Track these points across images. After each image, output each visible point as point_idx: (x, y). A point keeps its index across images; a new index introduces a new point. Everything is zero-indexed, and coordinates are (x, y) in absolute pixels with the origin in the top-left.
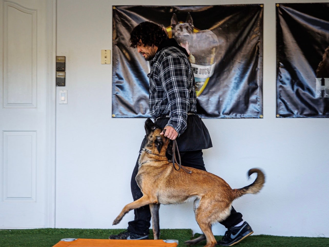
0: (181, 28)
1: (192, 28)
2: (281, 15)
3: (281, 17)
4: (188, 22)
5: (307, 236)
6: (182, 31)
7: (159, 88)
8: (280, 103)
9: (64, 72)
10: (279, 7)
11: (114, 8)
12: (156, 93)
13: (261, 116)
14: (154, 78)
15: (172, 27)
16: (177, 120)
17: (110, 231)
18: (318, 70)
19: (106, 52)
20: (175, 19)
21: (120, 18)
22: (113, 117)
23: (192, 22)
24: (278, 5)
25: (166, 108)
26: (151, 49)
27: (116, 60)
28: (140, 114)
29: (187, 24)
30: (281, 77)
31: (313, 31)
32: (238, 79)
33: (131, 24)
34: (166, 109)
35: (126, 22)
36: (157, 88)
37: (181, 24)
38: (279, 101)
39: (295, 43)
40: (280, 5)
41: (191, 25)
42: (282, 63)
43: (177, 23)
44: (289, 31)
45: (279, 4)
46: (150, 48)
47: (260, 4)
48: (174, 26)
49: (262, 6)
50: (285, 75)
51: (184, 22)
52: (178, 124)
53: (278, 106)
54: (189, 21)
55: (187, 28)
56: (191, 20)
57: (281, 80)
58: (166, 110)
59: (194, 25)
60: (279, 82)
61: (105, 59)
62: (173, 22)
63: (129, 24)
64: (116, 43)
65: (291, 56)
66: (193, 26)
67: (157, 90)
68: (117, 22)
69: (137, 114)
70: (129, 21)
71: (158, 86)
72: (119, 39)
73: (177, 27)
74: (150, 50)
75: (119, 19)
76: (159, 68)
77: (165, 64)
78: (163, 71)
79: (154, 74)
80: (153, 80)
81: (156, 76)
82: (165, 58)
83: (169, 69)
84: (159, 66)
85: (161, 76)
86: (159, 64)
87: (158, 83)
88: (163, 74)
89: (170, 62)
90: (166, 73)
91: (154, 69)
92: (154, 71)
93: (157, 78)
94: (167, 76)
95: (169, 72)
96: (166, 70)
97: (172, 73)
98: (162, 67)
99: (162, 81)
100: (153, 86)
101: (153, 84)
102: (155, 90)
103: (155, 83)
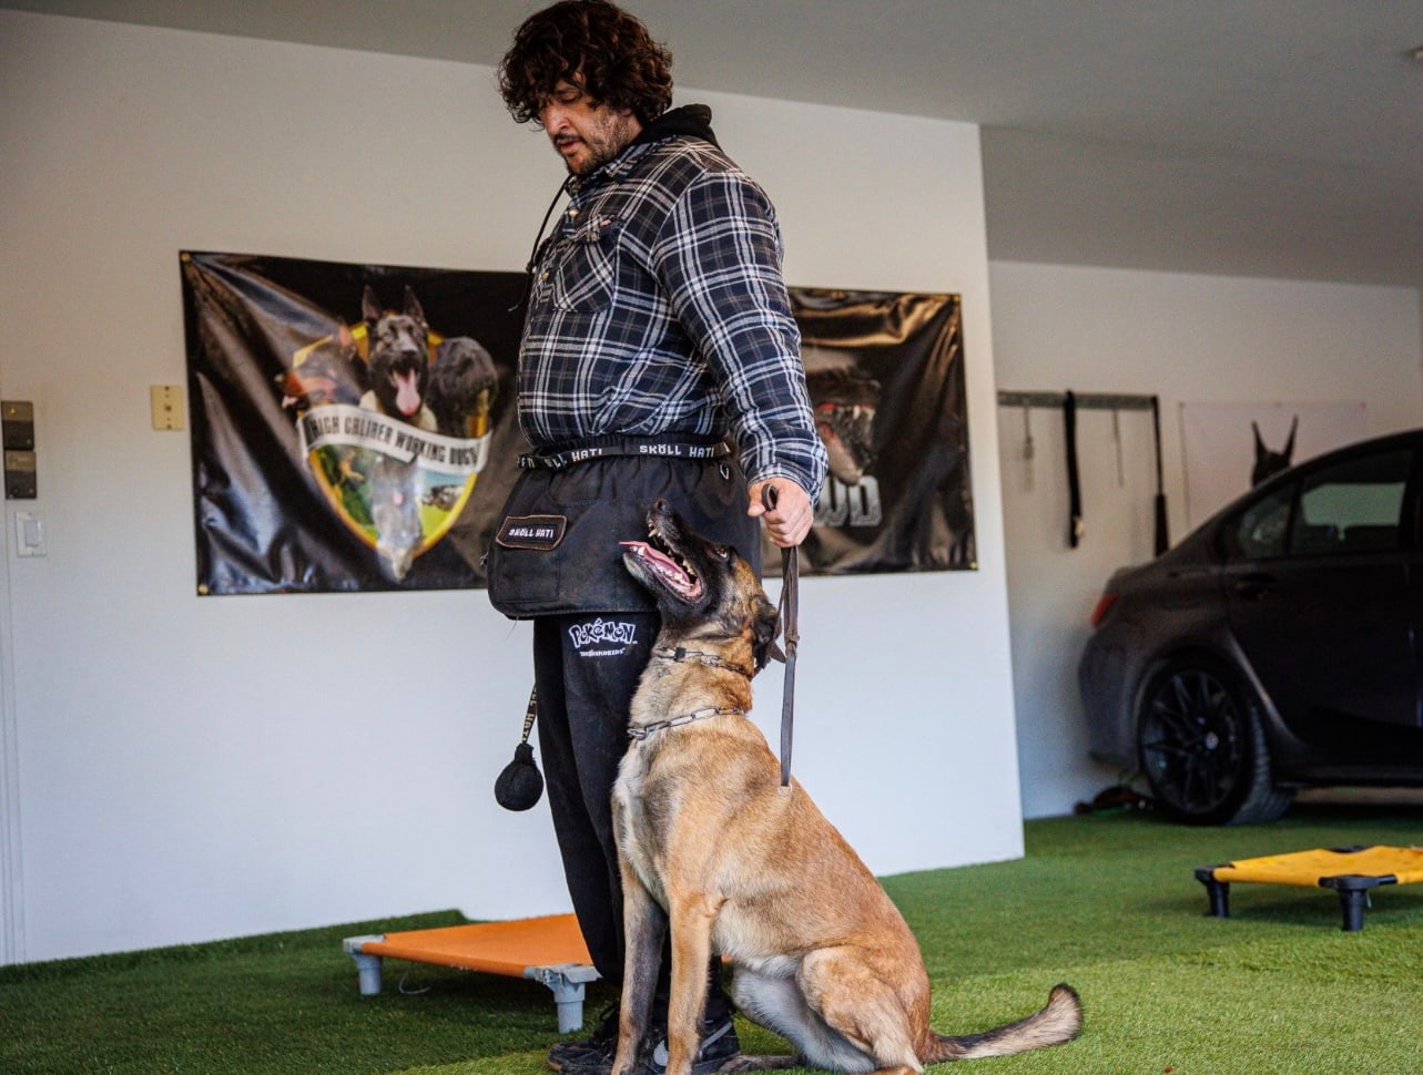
0: (393, 329)
1: (424, 330)
4: (409, 314)
6: (396, 337)
7: (625, 298)
9: (29, 453)
11: (187, 258)
12: (603, 315)
14: (622, 245)
15: (367, 324)
19: (167, 392)
20: (372, 303)
22: (200, 594)
23: (421, 313)
25: (657, 410)
26: (617, 126)
28: (285, 582)
29: (409, 320)
34: (658, 414)
36: (616, 294)
37: (392, 317)
41: (419, 324)
43: (381, 316)
46: (613, 120)
48: (373, 323)
51: (399, 311)
54: (413, 310)
55: (410, 330)
56: (417, 310)
58: (655, 420)
59: (428, 322)
61: (168, 414)
62: (368, 310)
66: (425, 325)
67: (614, 304)
69: (276, 581)
71: (623, 289)
73: (382, 327)
74: (612, 128)
76: (668, 210)
77: (709, 203)
78: (693, 229)
79: (623, 231)
80: (611, 254)
81: (636, 240)
82: (708, 175)
83: (731, 230)
84: (668, 203)
85: (680, 250)
86: (664, 193)
87: (632, 275)
88: (696, 244)
89: (731, 199)
90: (711, 242)
91: (629, 211)
92: (623, 218)
93: (636, 250)
94: (717, 254)
95: (727, 242)
96: (714, 229)
97: (746, 248)
98: (690, 212)
99: (686, 270)
100: (600, 279)
101: (604, 272)
102: (601, 298)
103: (618, 270)
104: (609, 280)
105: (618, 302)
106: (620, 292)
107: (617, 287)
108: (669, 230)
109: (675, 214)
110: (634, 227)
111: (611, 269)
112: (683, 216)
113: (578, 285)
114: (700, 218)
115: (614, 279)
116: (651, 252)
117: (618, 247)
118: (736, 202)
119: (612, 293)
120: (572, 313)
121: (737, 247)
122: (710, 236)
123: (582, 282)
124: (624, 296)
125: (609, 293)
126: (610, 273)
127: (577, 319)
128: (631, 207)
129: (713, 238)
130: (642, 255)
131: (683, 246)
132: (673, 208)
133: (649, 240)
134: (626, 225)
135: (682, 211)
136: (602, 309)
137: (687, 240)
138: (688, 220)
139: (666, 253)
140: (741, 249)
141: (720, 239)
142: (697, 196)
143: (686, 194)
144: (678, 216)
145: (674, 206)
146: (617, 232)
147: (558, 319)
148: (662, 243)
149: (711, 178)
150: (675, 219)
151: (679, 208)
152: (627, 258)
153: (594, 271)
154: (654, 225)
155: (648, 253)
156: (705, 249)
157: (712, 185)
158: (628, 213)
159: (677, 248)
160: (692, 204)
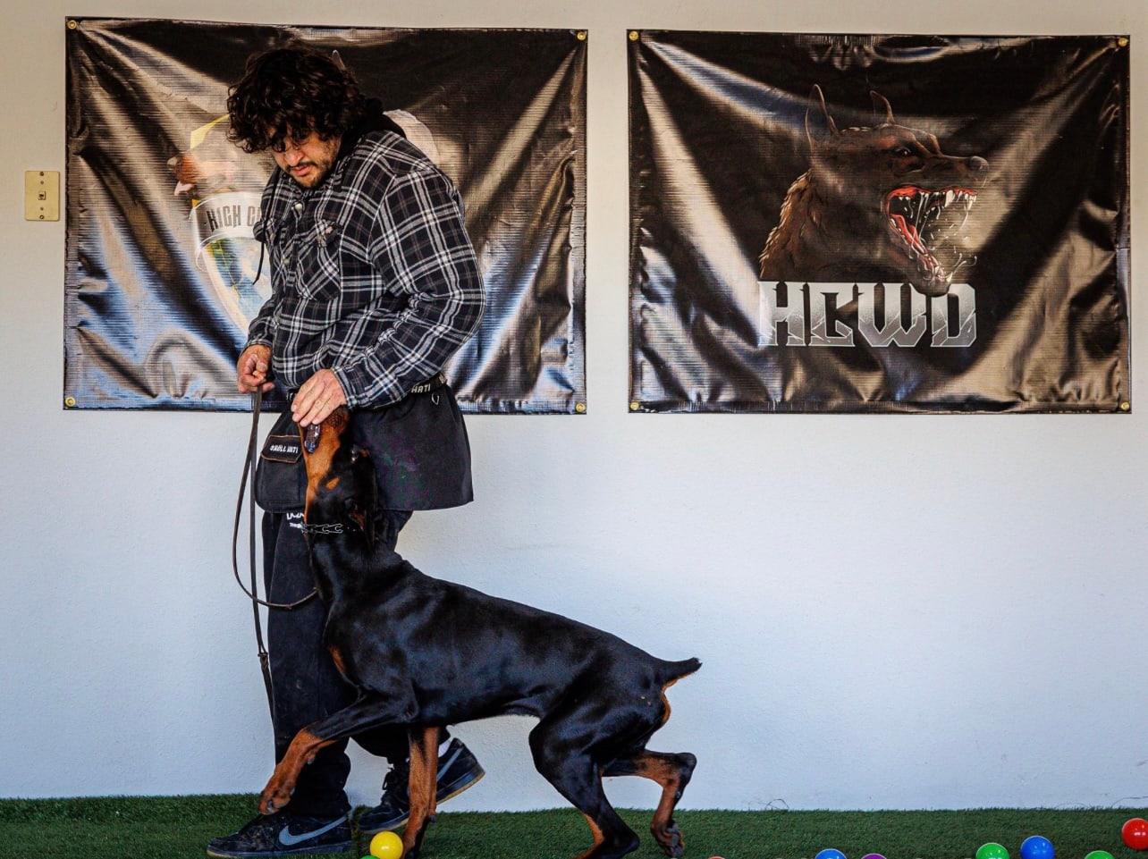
2: (643, 66)
3: (643, 75)
5: (730, 808)
7: (350, 284)
8: (643, 362)
10: (639, 41)
11: (73, 25)
12: (336, 300)
13: (580, 408)
14: (343, 247)
16: (374, 376)
17: (57, 805)
18: (764, 257)
19: (41, 178)
21: (93, 61)
22: (67, 407)
24: (634, 36)
27: (81, 209)
28: (164, 396)
30: (646, 277)
31: (749, 126)
32: (501, 280)
33: (132, 84)
35: (115, 74)
36: (342, 284)
38: (641, 357)
39: (689, 164)
40: (639, 35)
42: (647, 229)
44: (670, 123)
45: (640, 32)
47: (577, 32)
49: (581, 37)
50: (658, 272)
52: (369, 390)
53: (635, 373)
57: (645, 285)
60: (640, 292)
61: (42, 203)
63: (125, 83)
64: (81, 148)
65: (678, 208)
67: (342, 291)
68: (82, 77)
69: (154, 396)
70: (128, 73)
71: (346, 278)
72: (91, 135)
75: (88, 62)
76: (373, 215)
77: (403, 204)
78: (395, 228)
79: (343, 236)
80: (335, 255)
81: (355, 241)
82: (398, 181)
83: (423, 224)
84: (372, 210)
85: (388, 248)
86: (368, 201)
87: (352, 267)
88: (399, 241)
89: (419, 197)
90: (410, 236)
91: (344, 218)
92: (342, 224)
93: (355, 249)
94: (416, 248)
95: (422, 235)
96: (410, 226)
97: (437, 238)
98: (390, 215)
99: (395, 265)
100: (327, 274)
101: (330, 268)
102: (331, 288)
103: (341, 266)
104: (335, 274)
105: (345, 288)
106: (344, 280)
107: (342, 278)
108: (377, 232)
109: (379, 219)
110: (351, 231)
111: (335, 266)
112: (386, 219)
113: (313, 278)
114: (398, 218)
115: (339, 273)
116: (367, 250)
117: (340, 249)
118: (423, 197)
119: (339, 284)
120: (313, 300)
121: (431, 239)
122: (408, 232)
123: (315, 276)
124: (348, 283)
125: (336, 283)
126: (335, 269)
127: (317, 306)
128: (346, 214)
129: (411, 233)
130: (361, 252)
131: (389, 244)
132: (377, 214)
133: (364, 240)
134: (344, 231)
135: (384, 216)
136: (335, 297)
137: (392, 238)
138: (390, 222)
139: (378, 252)
140: (434, 239)
141: (416, 233)
142: (393, 201)
143: (384, 201)
144: (382, 219)
145: (377, 212)
146: (338, 238)
147: (303, 305)
148: (374, 243)
149: (401, 183)
150: (380, 222)
151: (381, 213)
152: (347, 258)
153: (323, 268)
154: (364, 229)
155: (365, 251)
156: (406, 244)
157: (402, 189)
158: (344, 219)
159: (385, 247)
160: (391, 208)
